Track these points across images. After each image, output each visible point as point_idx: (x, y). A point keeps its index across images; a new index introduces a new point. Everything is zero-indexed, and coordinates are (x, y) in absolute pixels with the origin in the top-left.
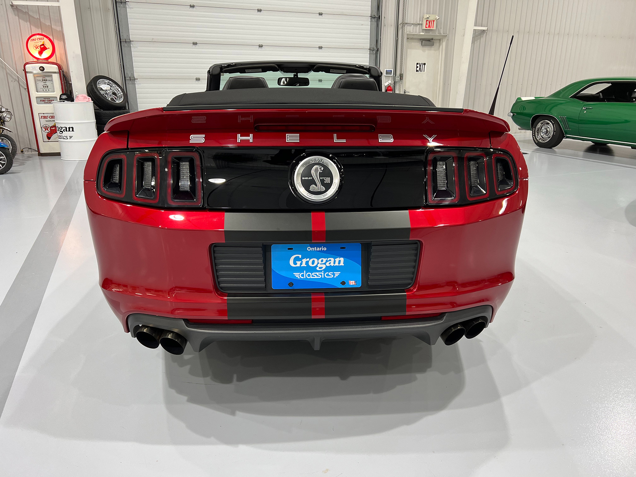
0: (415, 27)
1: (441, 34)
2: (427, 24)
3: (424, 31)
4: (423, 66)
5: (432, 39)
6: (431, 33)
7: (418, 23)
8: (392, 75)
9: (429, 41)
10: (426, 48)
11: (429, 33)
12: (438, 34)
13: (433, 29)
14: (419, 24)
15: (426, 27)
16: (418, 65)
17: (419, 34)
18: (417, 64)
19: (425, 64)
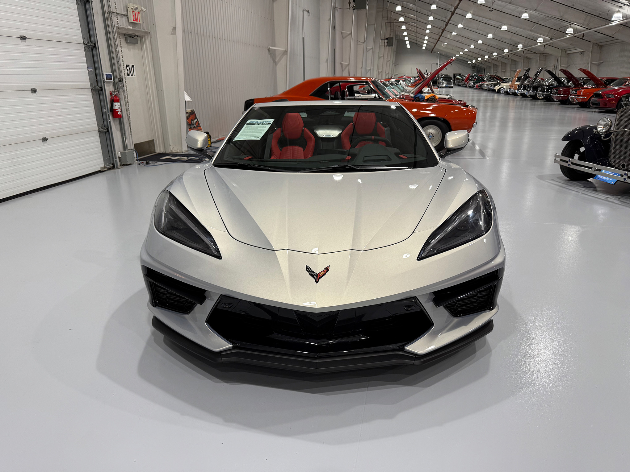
0: (121, 18)
1: (144, 29)
2: (134, 16)
3: (131, 25)
4: (132, 68)
5: (135, 35)
6: (137, 27)
7: (123, 13)
8: (112, 81)
9: (133, 37)
10: (131, 46)
11: (135, 27)
12: (143, 30)
13: (139, 23)
14: (124, 15)
15: (134, 20)
16: (128, 68)
17: (127, 27)
18: (127, 66)
19: (133, 66)
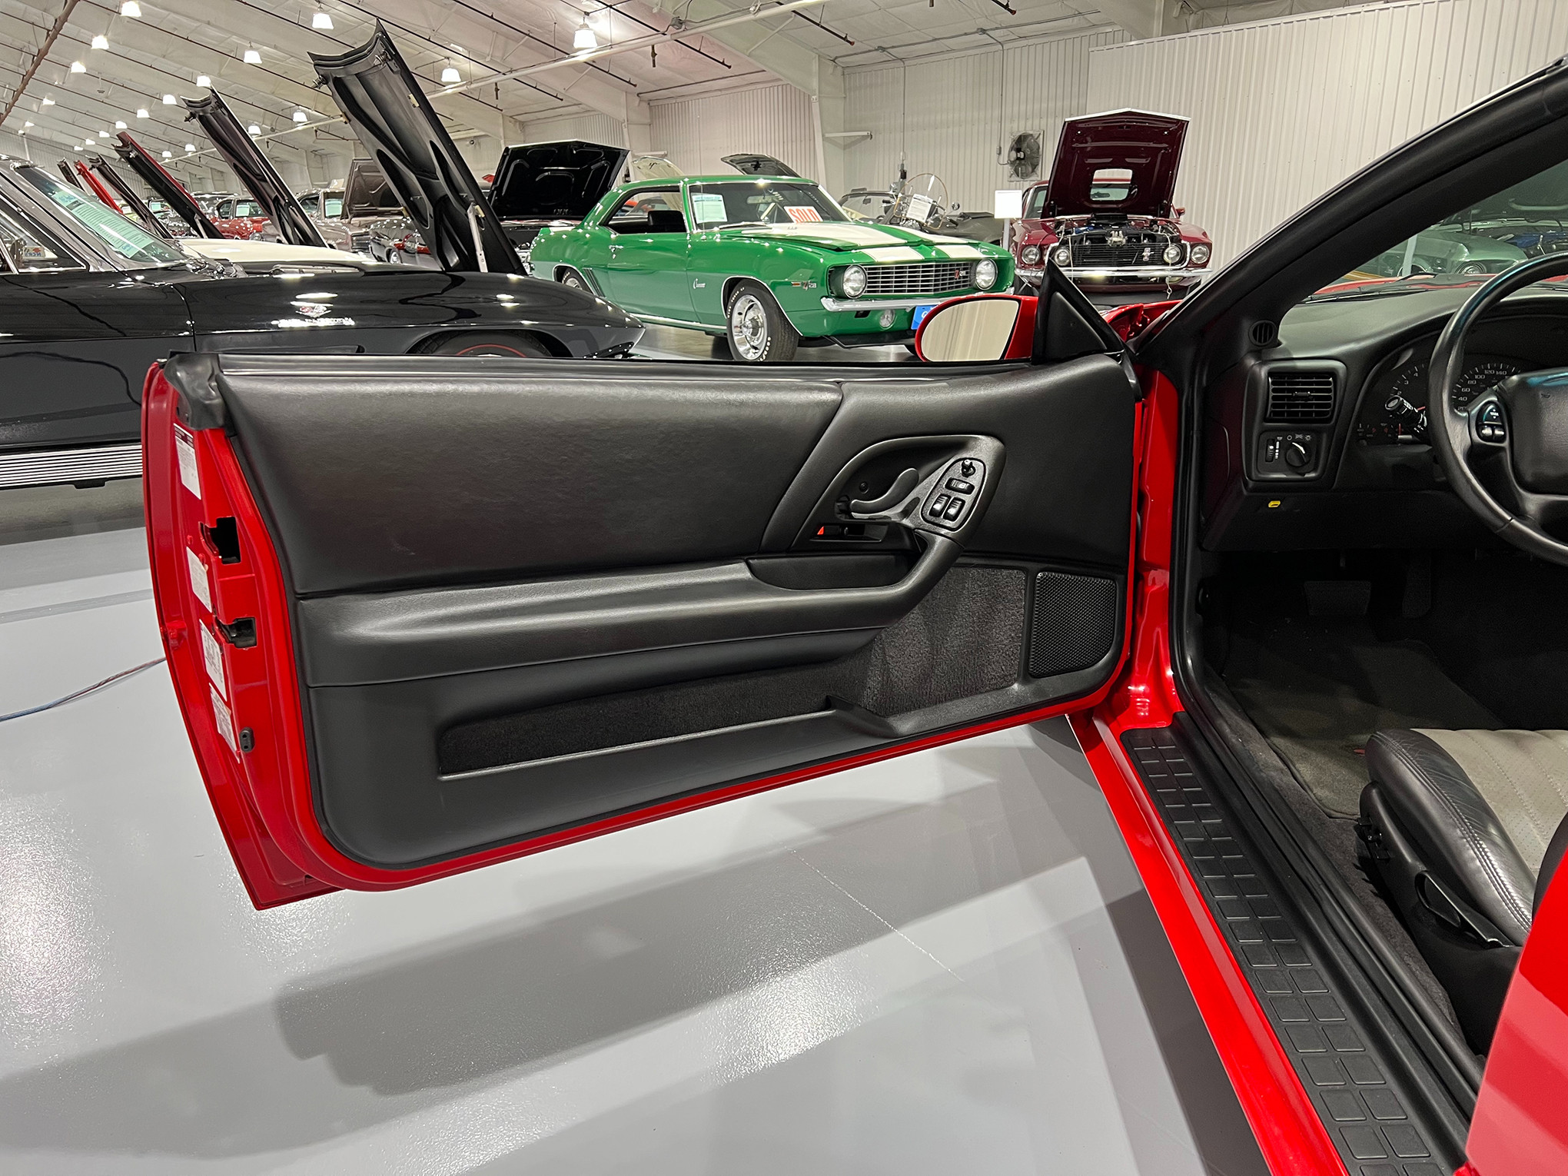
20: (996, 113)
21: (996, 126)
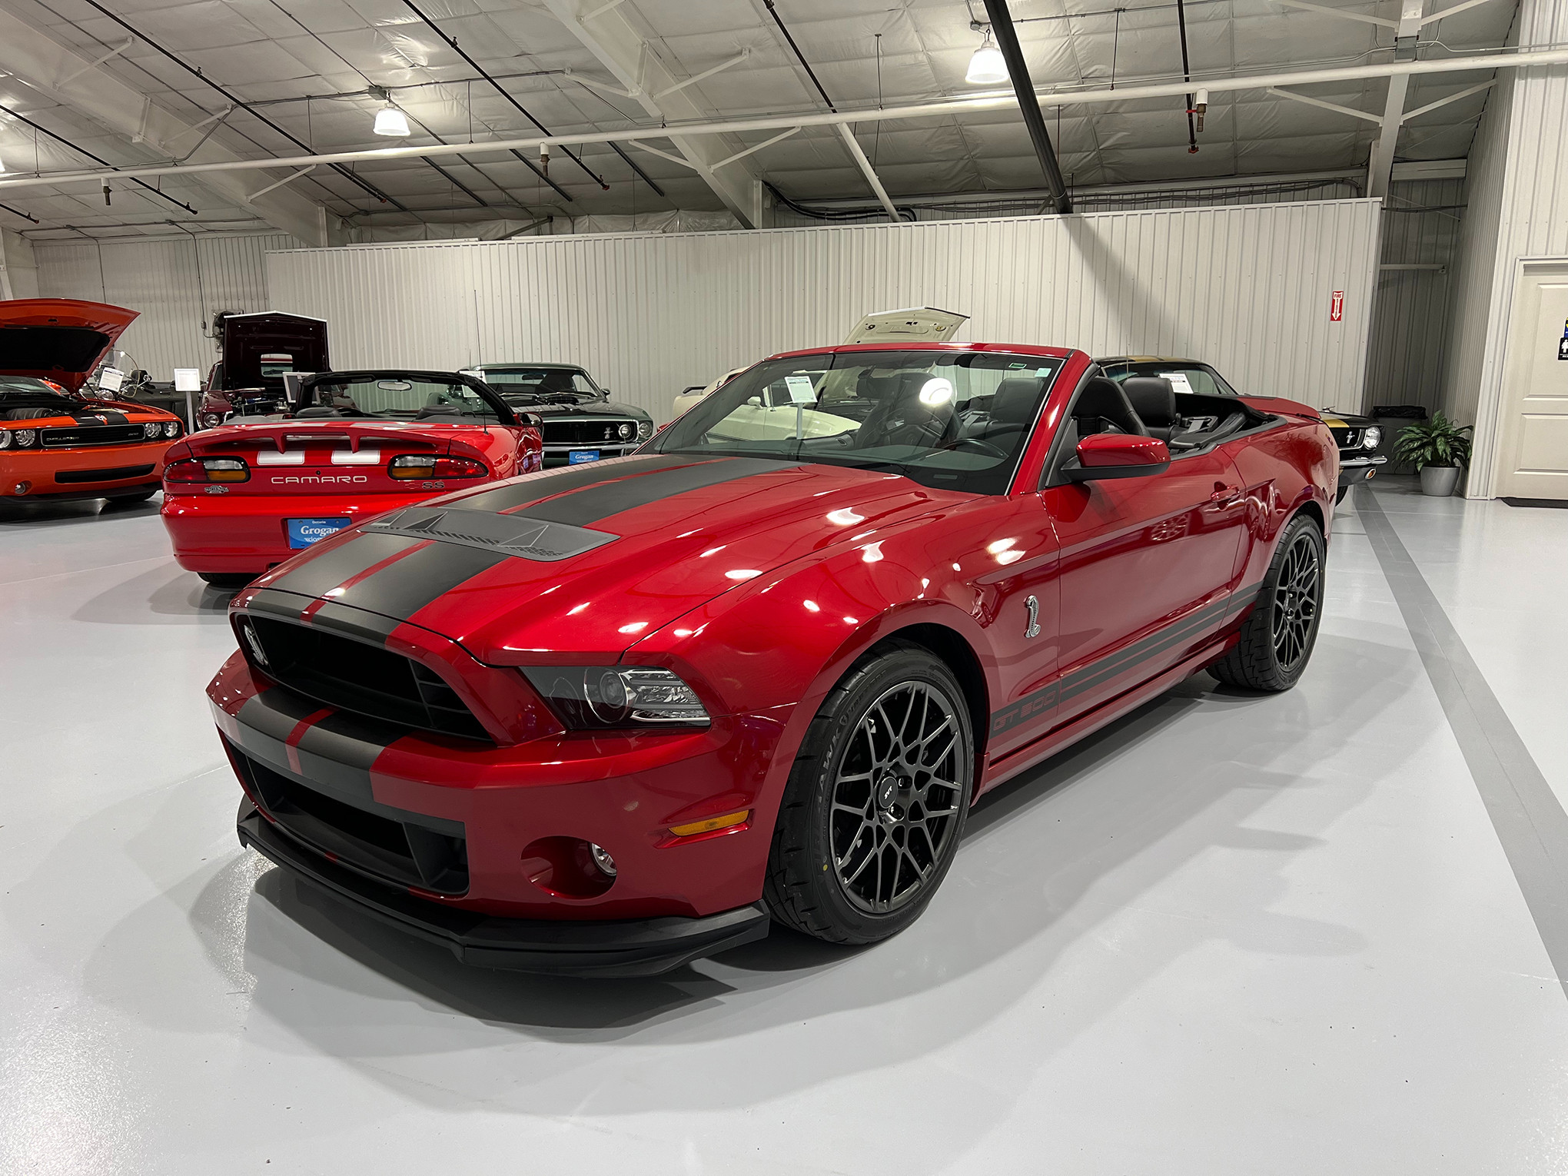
20: (196, 292)
21: (198, 304)
